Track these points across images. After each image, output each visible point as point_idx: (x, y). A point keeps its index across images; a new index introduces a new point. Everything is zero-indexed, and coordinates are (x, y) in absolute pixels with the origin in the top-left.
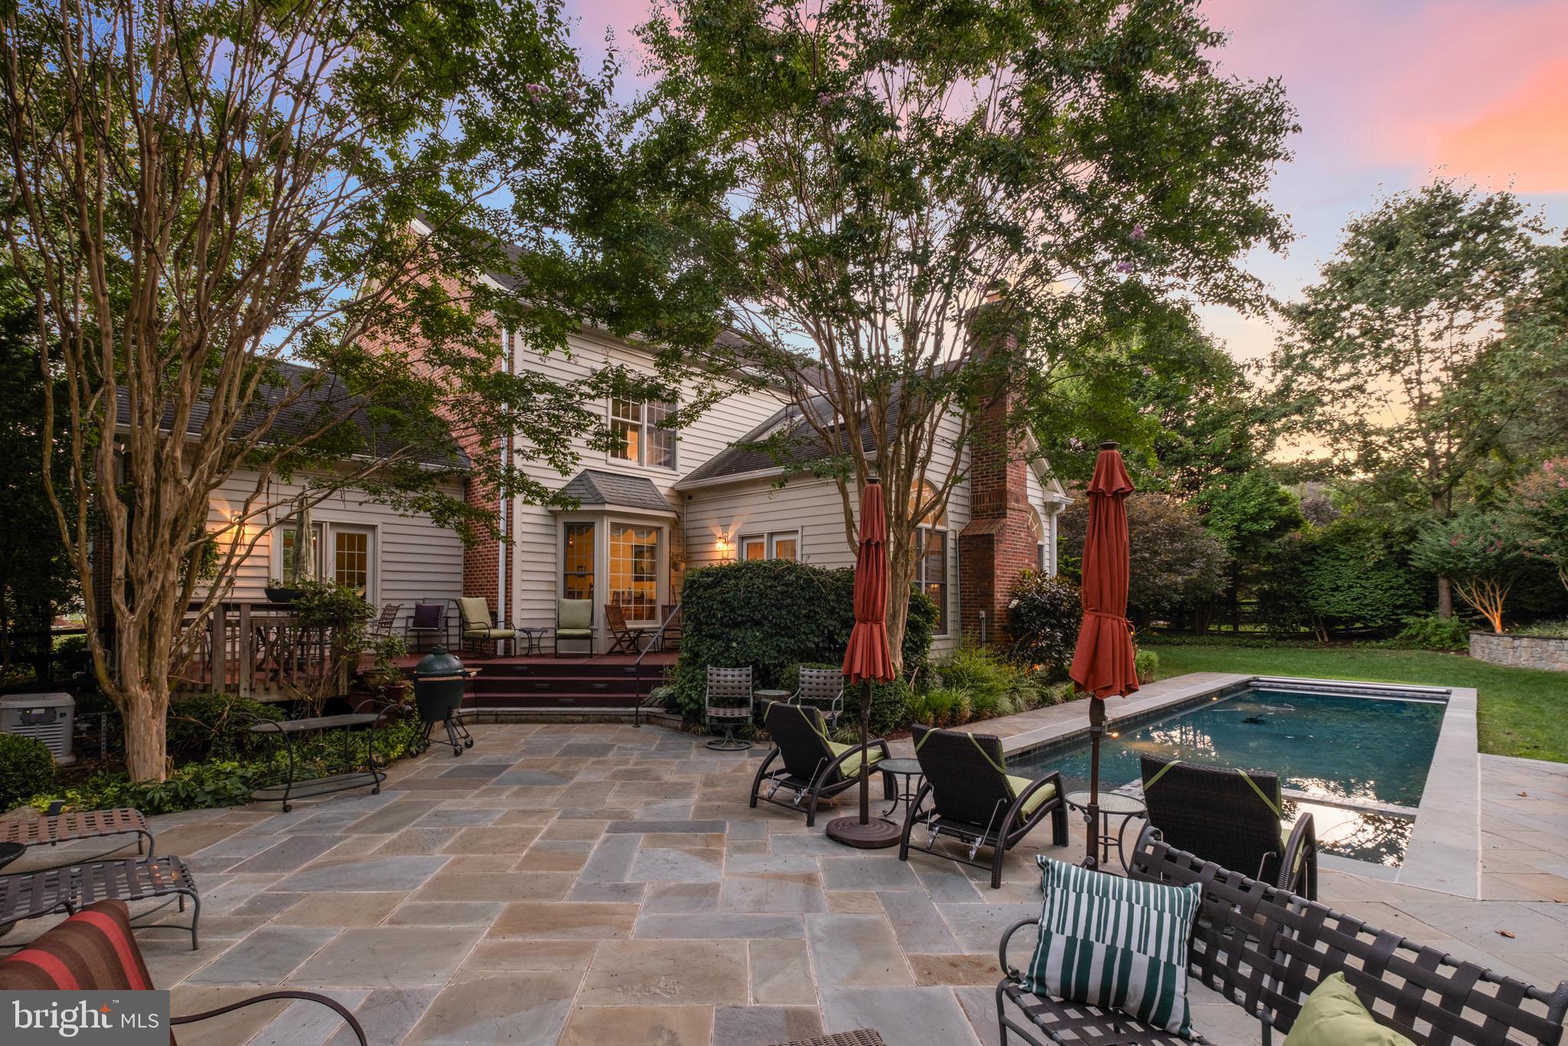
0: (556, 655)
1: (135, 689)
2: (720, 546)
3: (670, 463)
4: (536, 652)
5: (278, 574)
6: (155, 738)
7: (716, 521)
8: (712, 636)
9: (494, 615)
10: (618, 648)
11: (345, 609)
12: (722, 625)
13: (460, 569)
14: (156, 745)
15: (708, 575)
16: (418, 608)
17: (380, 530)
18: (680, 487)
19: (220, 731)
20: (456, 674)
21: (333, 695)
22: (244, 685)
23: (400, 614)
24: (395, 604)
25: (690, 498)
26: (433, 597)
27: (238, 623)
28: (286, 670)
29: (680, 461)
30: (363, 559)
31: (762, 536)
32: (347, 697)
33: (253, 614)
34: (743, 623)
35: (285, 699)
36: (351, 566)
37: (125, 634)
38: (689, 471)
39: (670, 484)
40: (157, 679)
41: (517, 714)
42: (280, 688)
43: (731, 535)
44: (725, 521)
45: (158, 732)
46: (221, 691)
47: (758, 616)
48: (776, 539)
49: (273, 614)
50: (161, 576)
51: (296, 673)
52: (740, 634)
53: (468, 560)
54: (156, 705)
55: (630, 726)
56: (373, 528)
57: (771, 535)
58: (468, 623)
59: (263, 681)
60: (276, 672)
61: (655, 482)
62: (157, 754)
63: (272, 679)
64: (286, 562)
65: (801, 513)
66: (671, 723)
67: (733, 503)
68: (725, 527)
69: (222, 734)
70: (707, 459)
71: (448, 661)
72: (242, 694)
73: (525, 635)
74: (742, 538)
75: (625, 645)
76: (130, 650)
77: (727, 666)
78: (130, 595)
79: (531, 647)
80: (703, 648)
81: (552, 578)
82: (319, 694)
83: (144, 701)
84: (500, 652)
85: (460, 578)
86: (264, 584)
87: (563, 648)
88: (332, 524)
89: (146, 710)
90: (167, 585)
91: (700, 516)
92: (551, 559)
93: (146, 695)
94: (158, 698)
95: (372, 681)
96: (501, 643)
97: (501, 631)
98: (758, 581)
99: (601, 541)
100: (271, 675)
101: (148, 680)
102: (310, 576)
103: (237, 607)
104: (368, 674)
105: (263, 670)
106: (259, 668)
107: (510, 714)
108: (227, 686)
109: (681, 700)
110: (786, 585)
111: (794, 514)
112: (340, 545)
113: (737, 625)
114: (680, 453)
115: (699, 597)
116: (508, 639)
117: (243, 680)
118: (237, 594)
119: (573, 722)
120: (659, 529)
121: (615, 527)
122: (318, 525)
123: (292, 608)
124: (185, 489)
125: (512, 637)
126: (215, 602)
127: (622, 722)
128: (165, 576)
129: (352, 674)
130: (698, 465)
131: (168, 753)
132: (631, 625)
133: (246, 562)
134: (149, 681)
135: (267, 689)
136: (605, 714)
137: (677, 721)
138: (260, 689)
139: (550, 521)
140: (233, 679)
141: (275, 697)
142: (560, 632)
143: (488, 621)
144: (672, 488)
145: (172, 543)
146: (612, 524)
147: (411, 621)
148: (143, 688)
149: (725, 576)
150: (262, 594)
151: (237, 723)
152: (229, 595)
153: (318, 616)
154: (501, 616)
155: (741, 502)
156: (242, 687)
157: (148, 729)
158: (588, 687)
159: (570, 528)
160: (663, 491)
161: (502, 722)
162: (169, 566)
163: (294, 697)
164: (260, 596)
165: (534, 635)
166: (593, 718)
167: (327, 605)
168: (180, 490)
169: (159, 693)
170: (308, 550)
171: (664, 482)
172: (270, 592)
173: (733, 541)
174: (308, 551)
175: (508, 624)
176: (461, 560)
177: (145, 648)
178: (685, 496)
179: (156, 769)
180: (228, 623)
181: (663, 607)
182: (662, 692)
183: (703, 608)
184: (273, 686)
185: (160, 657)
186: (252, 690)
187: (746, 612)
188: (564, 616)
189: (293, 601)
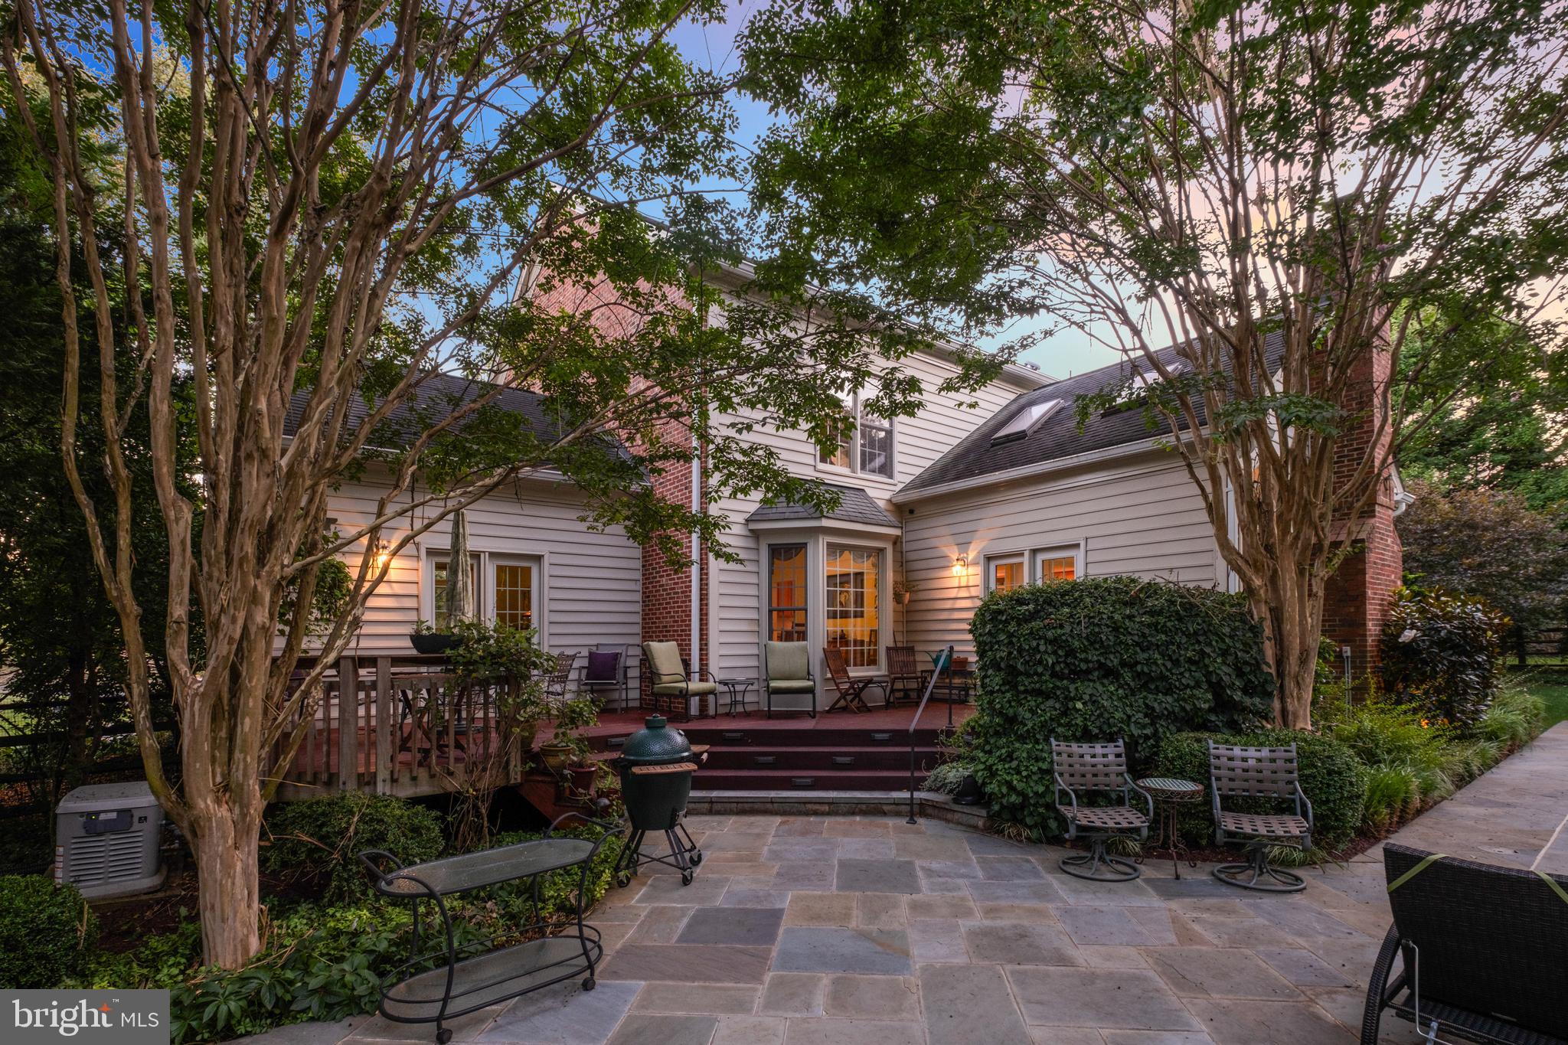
0: (770, 715)
1: (206, 803)
2: (957, 570)
3: (886, 470)
4: (740, 709)
5: (429, 618)
6: (239, 880)
7: (950, 539)
8: (1038, 693)
9: (686, 664)
10: (842, 703)
11: (518, 662)
12: (1054, 675)
13: (638, 608)
14: (241, 892)
15: (1021, 602)
16: (592, 656)
17: (546, 561)
18: (900, 499)
19: (344, 856)
20: (682, 760)
21: (503, 783)
22: (383, 774)
23: (576, 665)
24: (569, 652)
25: (911, 512)
26: (608, 641)
27: (374, 686)
28: (440, 747)
29: (898, 467)
30: (527, 595)
31: (1021, 554)
32: (521, 784)
33: (394, 670)
34: (1088, 672)
35: (438, 791)
36: (514, 607)
37: (187, 715)
38: (908, 479)
39: (887, 495)
40: (241, 786)
41: (738, 801)
42: (432, 776)
43: (971, 555)
44: (961, 539)
45: (245, 872)
46: (352, 786)
47: (1114, 661)
48: (1040, 557)
49: (424, 669)
50: (241, 616)
51: (453, 753)
52: (1087, 689)
53: (647, 596)
54: (242, 828)
55: (902, 822)
56: (538, 558)
57: (1034, 552)
58: (659, 675)
59: (407, 764)
60: (426, 753)
61: (870, 492)
62: (243, 905)
63: (420, 764)
64: (438, 598)
65: (1086, 520)
66: (964, 819)
67: (975, 515)
68: (964, 545)
69: (347, 862)
70: (928, 464)
71: (668, 738)
72: (380, 789)
73: (726, 689)
74: (989, 559)
75: (849, 698)
76: (194, 741)
77: (1066, 739)
78: (198, 648)
79: (734, 703)
80: (1023, 713)
81: (754, 615)
82: (484, 784)
83: (221, 822)
84: (694, 710)
85: (638, 619)
86: (409, 630)
87: (779, 705)
88: (492, 555)
89: (225, 838)
90: (253, 629)
91: (926, 534)
92: (753, 591)
93: (223, 812)
94: (244, 815)
95: (552, 761)
96: (695, 702)
97: (695, 685)
98: (1106, 609)
99: (816, 567)
100: (419, 756)
101: (226, 788)
102: (469, 616)
103: (371, 661)
104: (548, 751)
105: (409, 750)
106: (404, 747)
107: (729, 800)
108: (360, 776)
109: (992, 787)
110: (1152, 613)
111: (1076, 521)
112: (500, 582)
113: (1078, 675)
114: (897, 457)
115: (1011, 635)
116: (703, 695)
117: (381, 767)
118: (363, 643)
119: (816, 813)
120: (882, 550)
121: (833, 549)
122: (476, 556)
123: (447, 661)
124: (276, 467)
125: (712, 692)
126: (331, 658)
127: (884, 814)
128: (249, 617)
129: (528, 754)
130: (918, 471)
131: (262, 900)
132: (854, 672)
133: (382, 589)
134: (228, 790)
135: (414, 779)
136: (860, 802)
137: (978, 816)
138: (405, 779)
139: (751, 544)
140: (368, 763)
141: (425, 789)
142: (774, 684)
143: (681, 669)
144: (890, 501)
145: (261, 560)
146: (829, 545)
147: (584, 672)
148: (218, 801)
149: (1049, 602)
150: (408, 643)
151: (370, 842)
152: (353, 644)
153: (484, 672)
154: (695, 665)
155: (992, 511)
156: (380, 778)
157: (228, 867)
158: (827, 762)
159: (775, 552)
160: (882, 504)
161: (719, 813)
162: (255, 599)
163: (450, 789)
164: (404, 646)
165: (739, 688)
166: (843, 808)
167: (493, 656)
168: (268, 468)
169: (245, 807)
170: (465, 582)
171: (880, 492)
172: (417, 639)
173: (975, 563)
174: (465, 585)
175: (704, 675)
176: (638, 597)
177: (223, 734)
178: (905, 510)
179: (241, 931)
180: (360, 686)
181: (888, 649)
182: (953, 773)
183: (1020, 650)
184: (422, 774)
185: (244, 751)
186: (394, 780)
187: (1093, 656)
188: (774, 664)
189: (448, 652)
